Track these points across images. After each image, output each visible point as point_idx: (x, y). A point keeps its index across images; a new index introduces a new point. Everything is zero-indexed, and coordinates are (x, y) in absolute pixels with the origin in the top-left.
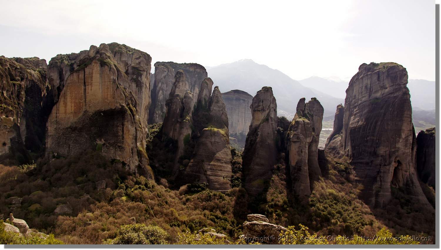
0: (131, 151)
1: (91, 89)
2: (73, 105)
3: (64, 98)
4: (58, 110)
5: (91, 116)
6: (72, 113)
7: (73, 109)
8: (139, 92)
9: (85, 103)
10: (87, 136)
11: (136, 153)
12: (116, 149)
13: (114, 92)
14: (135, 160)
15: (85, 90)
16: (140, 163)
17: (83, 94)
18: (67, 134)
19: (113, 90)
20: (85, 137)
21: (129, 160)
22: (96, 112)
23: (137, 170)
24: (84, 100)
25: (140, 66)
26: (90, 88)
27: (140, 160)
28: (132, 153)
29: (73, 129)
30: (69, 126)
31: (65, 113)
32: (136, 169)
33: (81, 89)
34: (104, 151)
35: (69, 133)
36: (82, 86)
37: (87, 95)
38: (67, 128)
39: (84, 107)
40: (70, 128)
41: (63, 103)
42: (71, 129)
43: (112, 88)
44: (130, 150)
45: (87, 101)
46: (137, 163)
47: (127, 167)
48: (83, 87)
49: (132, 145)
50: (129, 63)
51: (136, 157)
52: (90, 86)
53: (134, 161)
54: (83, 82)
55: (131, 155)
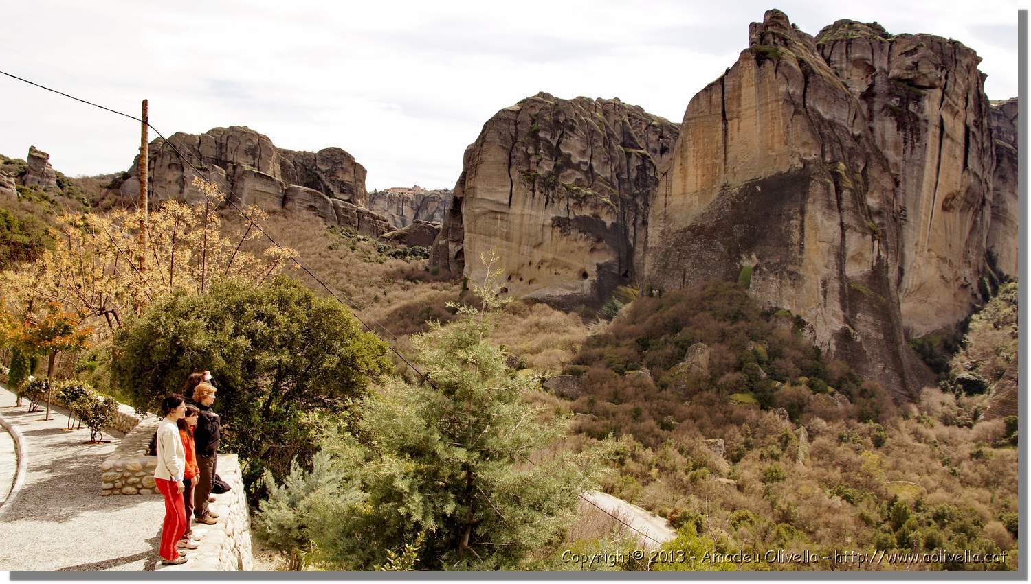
0: (820, 287)
1: (738, 129)
2: (699, 172)
3: (682, 157)
4: (669, 187)
5: (737, 197)
6: (697, 191)
7: (699, 182)
8: (909, 144)
9: (725, 164)
10: (722, 249)
11: (836, 293)
12: (783, 282)
13: (788, 127)
14: (833, 315)
15: (725, 131)
16: (850, 325)
17: (720, 144)
18: (683, 245)
19: (784, 124)
20: (719, 251)
21: (814, 313)
22: (747, 185)
23: (837, 345)
24: (723, 157)
25: (919, 73)
26: (736, 127)
27: (851, 317)
28: (825, 293)
29: (695, 231)
30: (689, 225)
31: (683, 194)
32: (833, 342)
33: (717, 131)
34: (754, 285)
35: (688, 241)
36: (718, 123)
37: (729, 143)
38: (684, 230)
39: (723, 175)
40: (690, 228)
41: (680, 170)
42: (693, 231)
43: (781, 118)
44: (817, 285)
45: (728, 161)
46: (838, 326)
47: (806, 332)
48: (721, 125)
49: (825, 272)
50: (877, 65)
51: (836, 307)
52: (736, 120)
53: (829, 316)
54: (720, 112)
55: (822, 298)
